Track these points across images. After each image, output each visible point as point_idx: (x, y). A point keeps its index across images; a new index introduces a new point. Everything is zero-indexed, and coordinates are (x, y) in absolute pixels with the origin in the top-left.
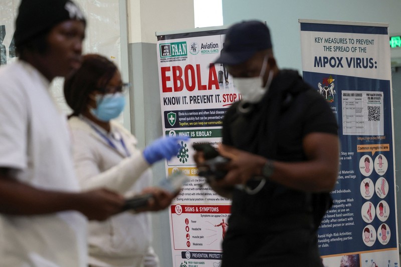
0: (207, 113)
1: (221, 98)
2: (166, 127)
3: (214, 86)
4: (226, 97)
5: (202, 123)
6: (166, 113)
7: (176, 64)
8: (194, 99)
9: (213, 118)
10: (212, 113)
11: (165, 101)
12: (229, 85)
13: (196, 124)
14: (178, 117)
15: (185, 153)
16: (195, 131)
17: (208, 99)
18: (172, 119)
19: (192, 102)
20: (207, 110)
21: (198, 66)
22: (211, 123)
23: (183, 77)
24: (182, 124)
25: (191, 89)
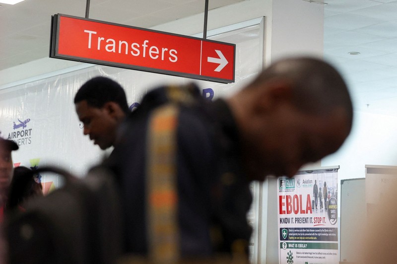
0: (305, 231)
1: (313, 221)
2: (281, 240)
3: (309, 211)
4: (316, 219)
5: (301, 238)
6: (281, 229)
7: (288, 194)
8: (297, 220)
9: (308, 234)
10: (308, 231)
11: (281, 221)
12: (318, 211)
13: (298, 238)
14: (289, 233)
15: (291, 259)
16: (298, 243)
17: (306, 220)
18: (284, 234)
19: (297, 222)
20: (305, 229)
21: (301, 196)
22: (307, 238)
23: (292, 204)
24: (291, 238)
25: (296, 212)
